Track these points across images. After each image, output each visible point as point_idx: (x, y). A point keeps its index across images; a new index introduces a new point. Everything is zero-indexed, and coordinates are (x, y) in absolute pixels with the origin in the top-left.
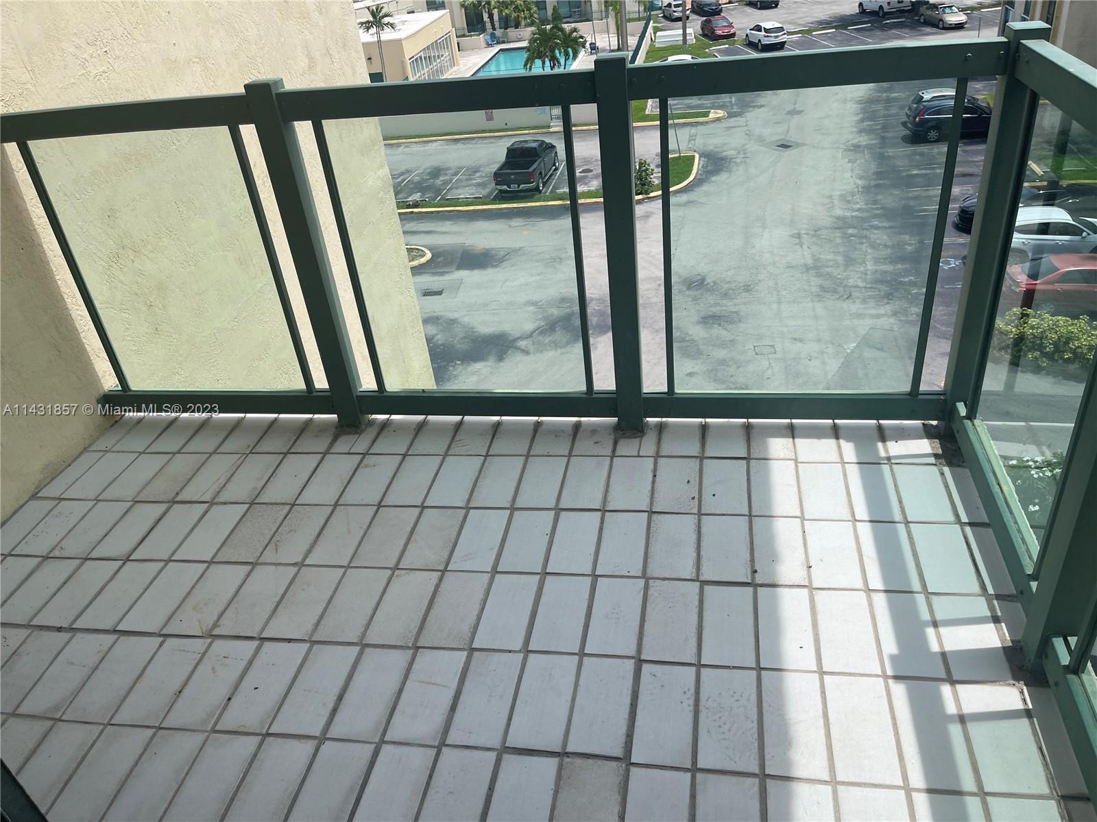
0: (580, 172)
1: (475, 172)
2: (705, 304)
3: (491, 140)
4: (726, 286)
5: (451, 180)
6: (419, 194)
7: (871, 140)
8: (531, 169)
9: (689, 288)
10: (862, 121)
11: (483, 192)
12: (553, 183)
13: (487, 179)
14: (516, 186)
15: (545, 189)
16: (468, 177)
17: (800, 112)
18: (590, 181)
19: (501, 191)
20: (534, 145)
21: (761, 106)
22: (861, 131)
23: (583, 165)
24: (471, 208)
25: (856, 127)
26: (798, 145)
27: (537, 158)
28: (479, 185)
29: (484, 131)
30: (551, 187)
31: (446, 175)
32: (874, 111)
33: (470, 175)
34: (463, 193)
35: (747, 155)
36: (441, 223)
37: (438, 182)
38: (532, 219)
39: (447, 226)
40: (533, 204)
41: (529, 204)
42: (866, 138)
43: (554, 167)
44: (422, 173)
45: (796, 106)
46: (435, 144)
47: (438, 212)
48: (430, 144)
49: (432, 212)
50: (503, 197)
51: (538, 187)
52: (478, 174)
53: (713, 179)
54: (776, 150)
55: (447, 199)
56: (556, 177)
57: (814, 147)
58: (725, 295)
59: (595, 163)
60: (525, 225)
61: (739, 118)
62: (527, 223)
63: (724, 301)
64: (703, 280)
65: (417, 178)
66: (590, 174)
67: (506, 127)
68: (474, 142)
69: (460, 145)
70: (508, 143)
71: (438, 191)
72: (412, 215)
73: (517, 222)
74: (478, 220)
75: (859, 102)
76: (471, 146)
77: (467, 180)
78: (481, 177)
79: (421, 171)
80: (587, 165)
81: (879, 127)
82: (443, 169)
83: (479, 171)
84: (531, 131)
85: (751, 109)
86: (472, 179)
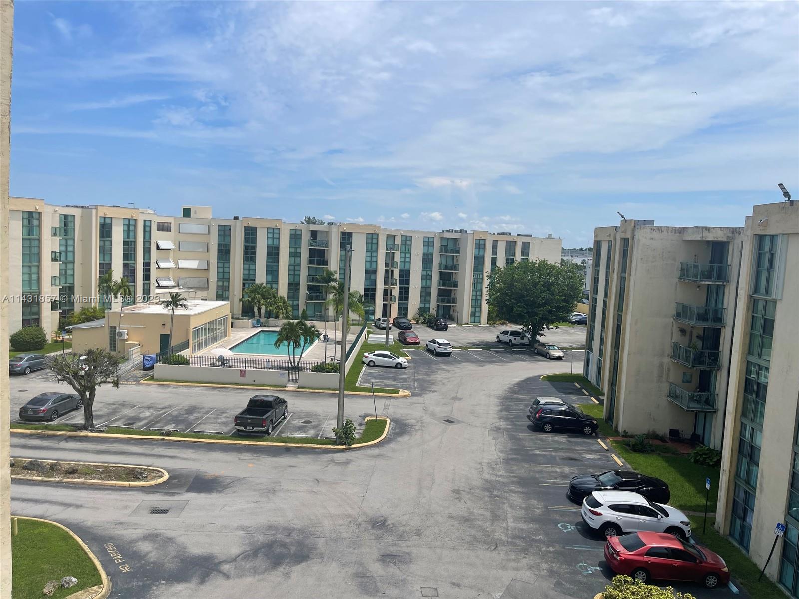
0: (302, 423)
1: (223, 413)
2: (384, 543)
3: (240, 391)
4: (402, 528)
5: (202, 417)
6: (174, 425)
7: (507, 425)
8: (264, 417)
9: (373, 527)
10: (501, 411)
11: (225, 429)
12: (280, 429)
13: (231, 419)
14: (251, 428)
15: (273, 432)
16: (215, 416)
17: (460, 399)
18: (308, 430)
19: (238, 430)
20: (270, 399)
21: (435, 391)
22: (501, 418)
23: (305, 418)
24: (212, 441)
25: (498, 415)
26: (459, 422)
27: (270, 409)
28: (223, 423)
29: (236, 384)
30: (278, 431)
31: (199, 412)
32: (509, 406)
33: (217, 415)
34: (209, 429)
35: (423, 425)
36: (184, 451)
37: (192, 418)
38: (258, 455)
39: (189, 453)
40: (262, 443)
41: (258, 443)
42: (504, 423)
43: (283, 417)
44: (181, 409)
45: (458, 395)
46: (197, 389)
47: (185, 441)
48: (193, 388)
49: (179, 441)
50: (239, 435)
51: (268, 430)
52: (224, 415)
53: (399, 439)
54: (443, 423)
55: (194, 432)
56: (284, 424)
57: (470, 425)
58: (401, 537)
59: (313, 417)
60: (252, 459)
61: (419, 398)
62: (253, 457)
63: (400, 542)
64: (385, 521)
65: (176, 412)
66: (310, 424)
67: (254, 383)
68: (227, 390)
69: (216, 392)
70: (251, 395)
71: (189, 425)
72: (162, 442)
73: (246, 456)
74: (215, 451)
75: (499, 398)
76: (224, 393)
77: (214, 418)
78: (226, 417)
79: (180, 408)
80: (307, 417)
81: (512, 417)
82: (198, 408)
83: (226, 413)
84: (272, 388)
85: (428, 392)
86: (218, 418)
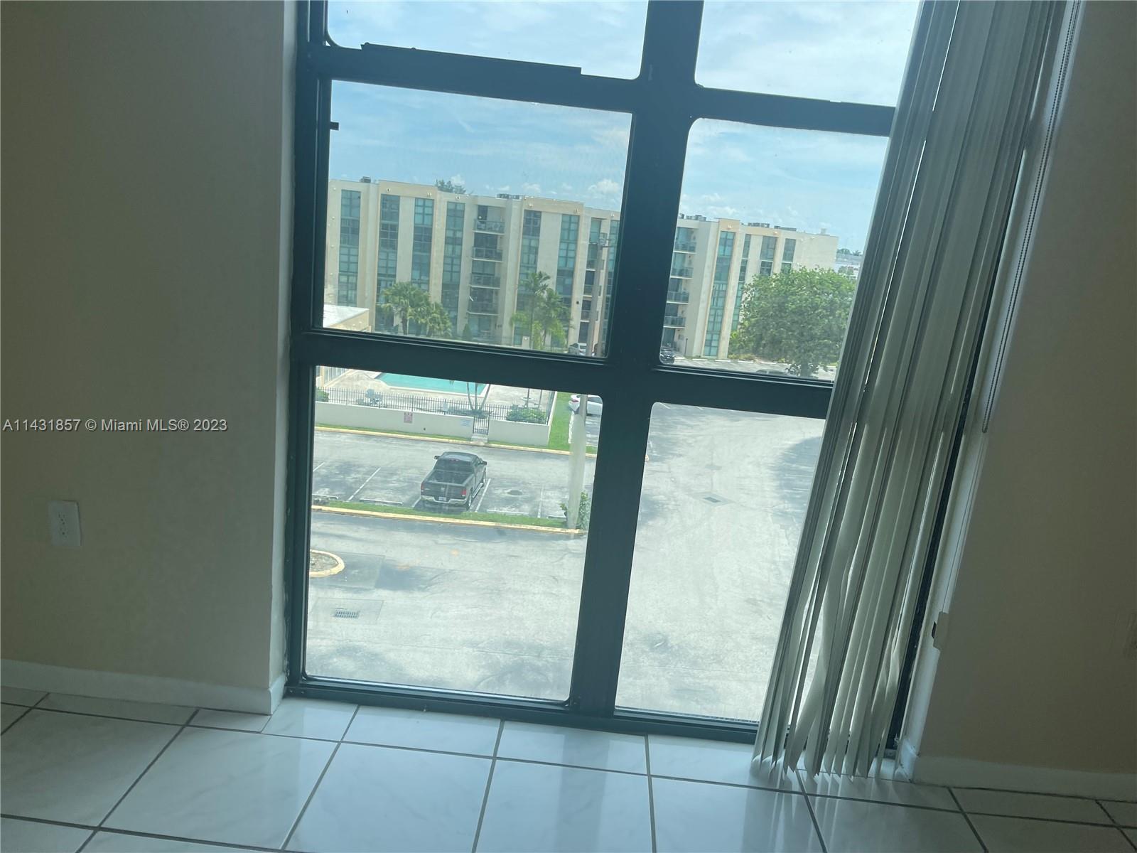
0: (509, 493)
1: (392, 474)
2: (675, 673)
3: (406, 443)
4: (693, 653)
5: (364, 479)
6: (327, 489)
7: (796, 508)
8: (463, 485)
9: (652, 649)
10: (780, 487)
11: (403, 499)
12: (481, 501)
13: (406, 484)
14: (445, 499)
15: (473, 506)
16: (384, 479)
17: (719, 468)
18: (521, 505)
19: (423, 501)
20: (468, 459)
21: (680, 455)
22: (783, 498)
23: (511, 486)
24: (391, 515)
25: (778, 493)
26: (725, 501)
27: (468, 473)
28: (397, 490)
29: (399, 432)
30: (479, 505)
31: (358, 472)
32: (789, 480)
33: (385, 477)
34: (380, 496)
35: (678, 503)
36: (355, 527)
37: (350, 479)
38: (461, 538)
39: (362, 532)
40: (462, 521)
41: (458, 521)
42: (790, 505)
43: (482, 484)
44: (330, 466)
45: (714, 461)
46: (344, 436)
47: (352, 514)
48: (338, 435)
49: (343, 514)
50: (422, 507)
51: (468, 502)
52: (395, 478)
53: (650, 523)
54: (705, 502)
55: (361, 501)
56: (483, 495)
57: (742, 506)
58: (694, 664)
59: (522, 485)
60: (455, 544)
61: (660, 464)
62: (455, 542)
63: (695, 671)
64: (665, 641)
65: (324, 470)
66: (520, 496)
67: (424, 432)
68: (388, 441)
69: (371, 442)
71: (349, 490)
72: (319, 513)
73: (443, 539)
74: (398, 530)
75: (772, 468)
76: (385, 445)
77: (383, 482)
78: (398, 481)
79: (328, 464)
80: (514, 486)
81: (798, 496)
82: (354, 466)
83: (396, 474)
84: (451, 441)
85: (670, 456)
86: (389, 482)
